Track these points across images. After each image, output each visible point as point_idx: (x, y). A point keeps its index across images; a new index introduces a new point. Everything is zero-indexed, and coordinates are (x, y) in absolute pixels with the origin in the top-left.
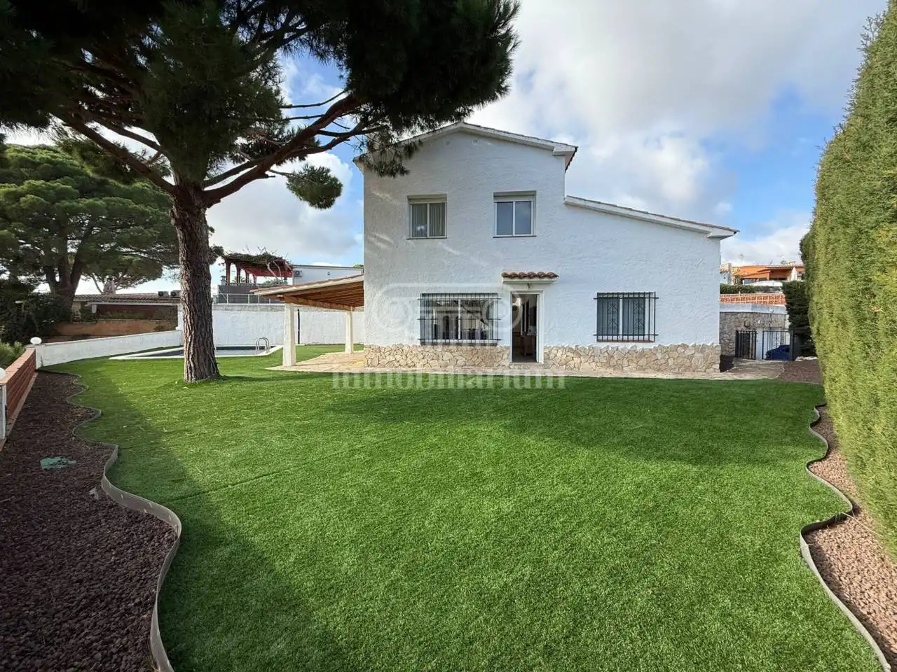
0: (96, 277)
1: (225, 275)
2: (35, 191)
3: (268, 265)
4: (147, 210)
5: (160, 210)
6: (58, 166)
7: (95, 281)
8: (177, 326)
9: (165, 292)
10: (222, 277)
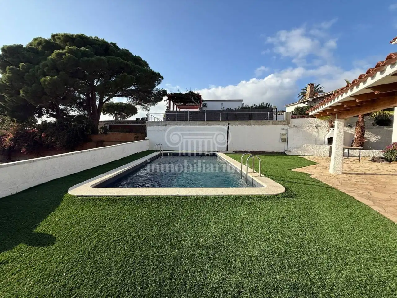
0: (113, 115)
1: (168, 106)
2: (70, 51)
3: (192, 99)
4: (129, 63)
5: (135, 65)
6: (84, 39)
7: (113, 116)
8: (146, 136)
9: (139, 118)
10: (167, 107)
